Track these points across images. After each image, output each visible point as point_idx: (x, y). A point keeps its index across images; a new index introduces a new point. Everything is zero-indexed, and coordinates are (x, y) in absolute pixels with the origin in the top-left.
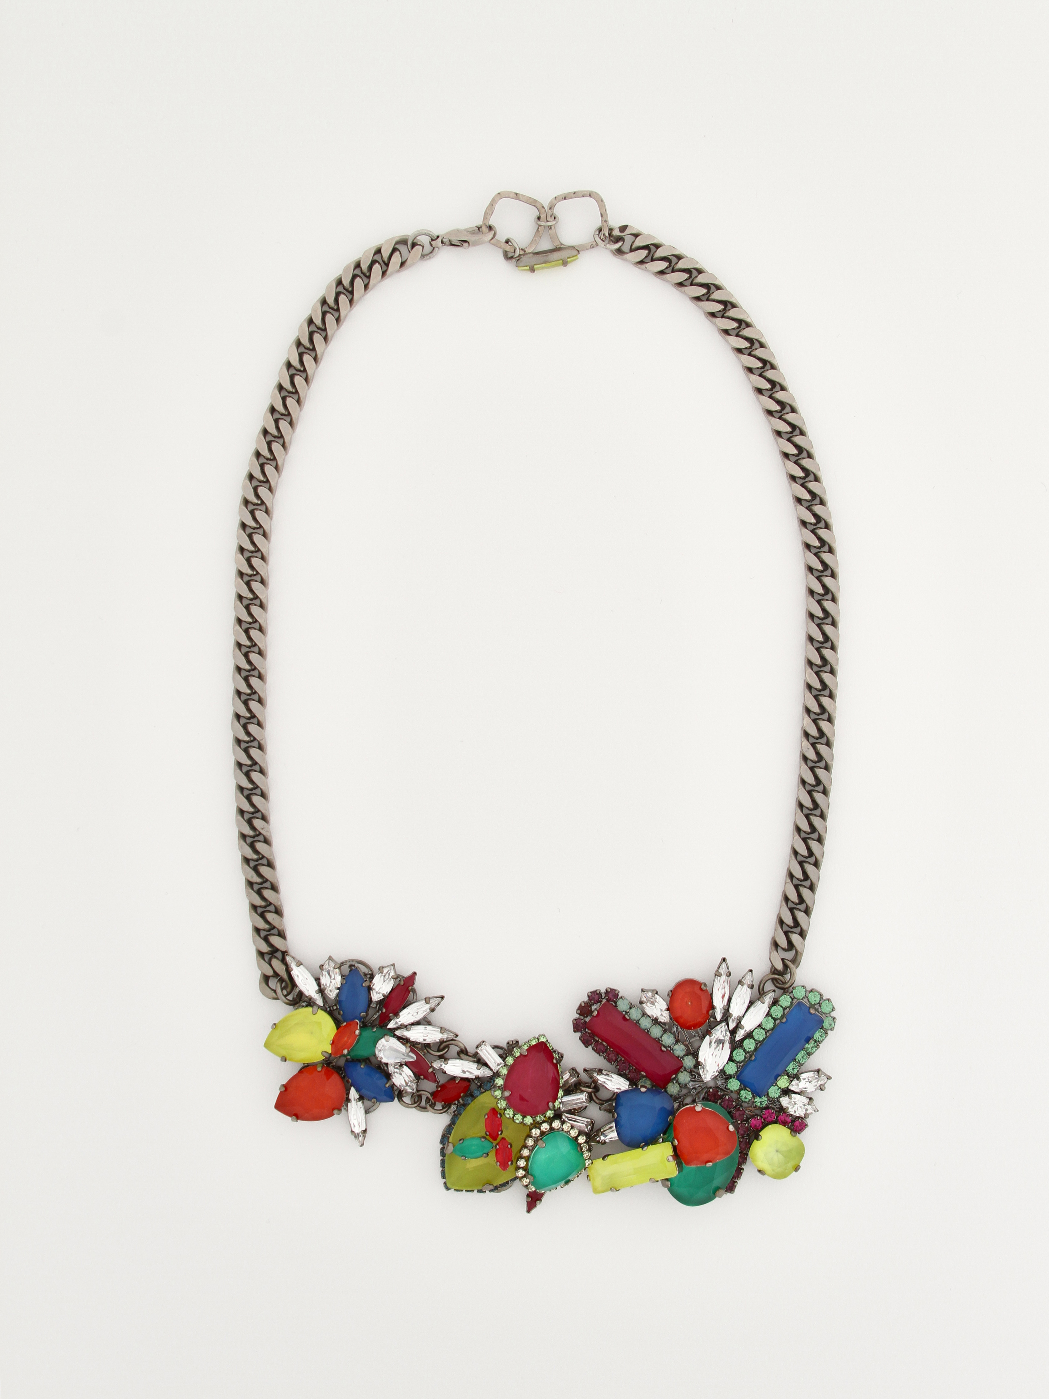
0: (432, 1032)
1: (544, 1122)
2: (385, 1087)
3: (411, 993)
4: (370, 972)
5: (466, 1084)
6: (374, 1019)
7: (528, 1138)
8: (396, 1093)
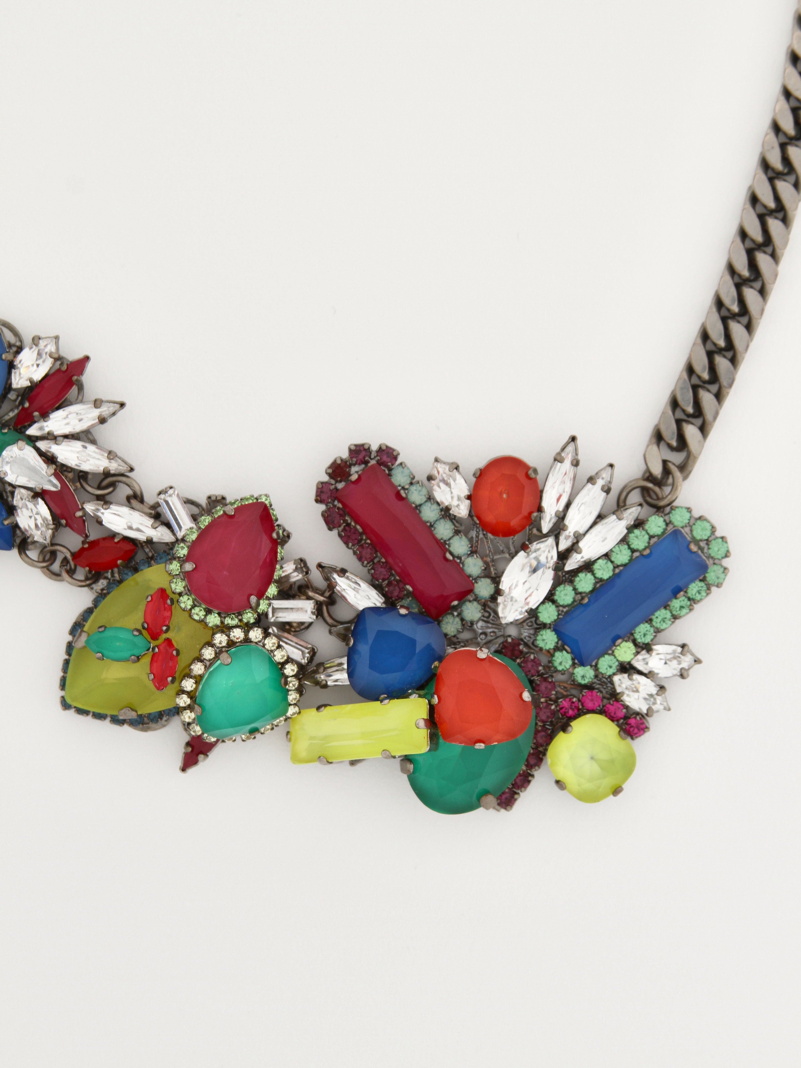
0: (94, 455)
1: (236, 626)
2: (3, 524)
3: (74, 389)
4: (18, 344)
5: (129, 547)
6: (9, 417)
7: (207, 646)
8: (18, 541)
